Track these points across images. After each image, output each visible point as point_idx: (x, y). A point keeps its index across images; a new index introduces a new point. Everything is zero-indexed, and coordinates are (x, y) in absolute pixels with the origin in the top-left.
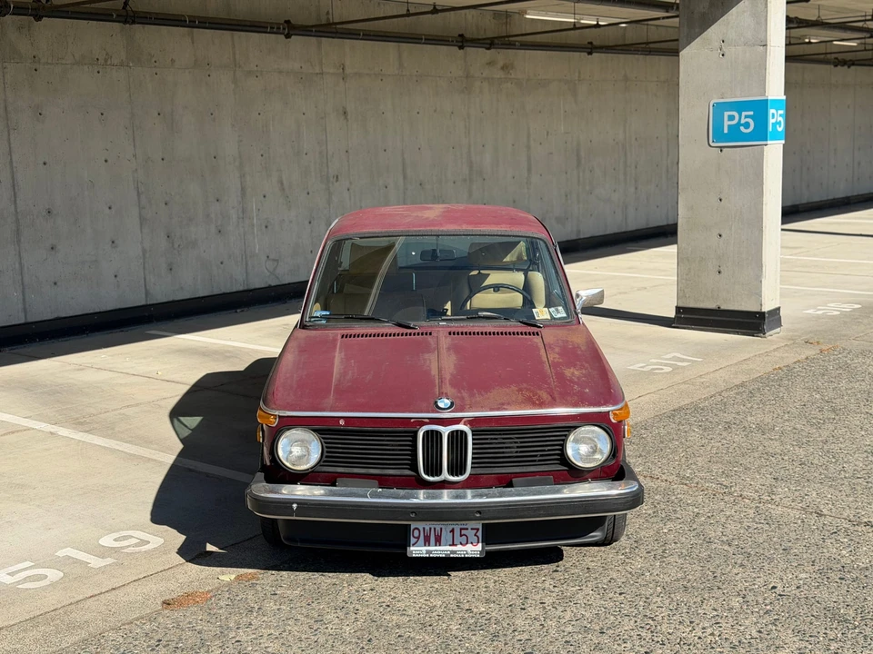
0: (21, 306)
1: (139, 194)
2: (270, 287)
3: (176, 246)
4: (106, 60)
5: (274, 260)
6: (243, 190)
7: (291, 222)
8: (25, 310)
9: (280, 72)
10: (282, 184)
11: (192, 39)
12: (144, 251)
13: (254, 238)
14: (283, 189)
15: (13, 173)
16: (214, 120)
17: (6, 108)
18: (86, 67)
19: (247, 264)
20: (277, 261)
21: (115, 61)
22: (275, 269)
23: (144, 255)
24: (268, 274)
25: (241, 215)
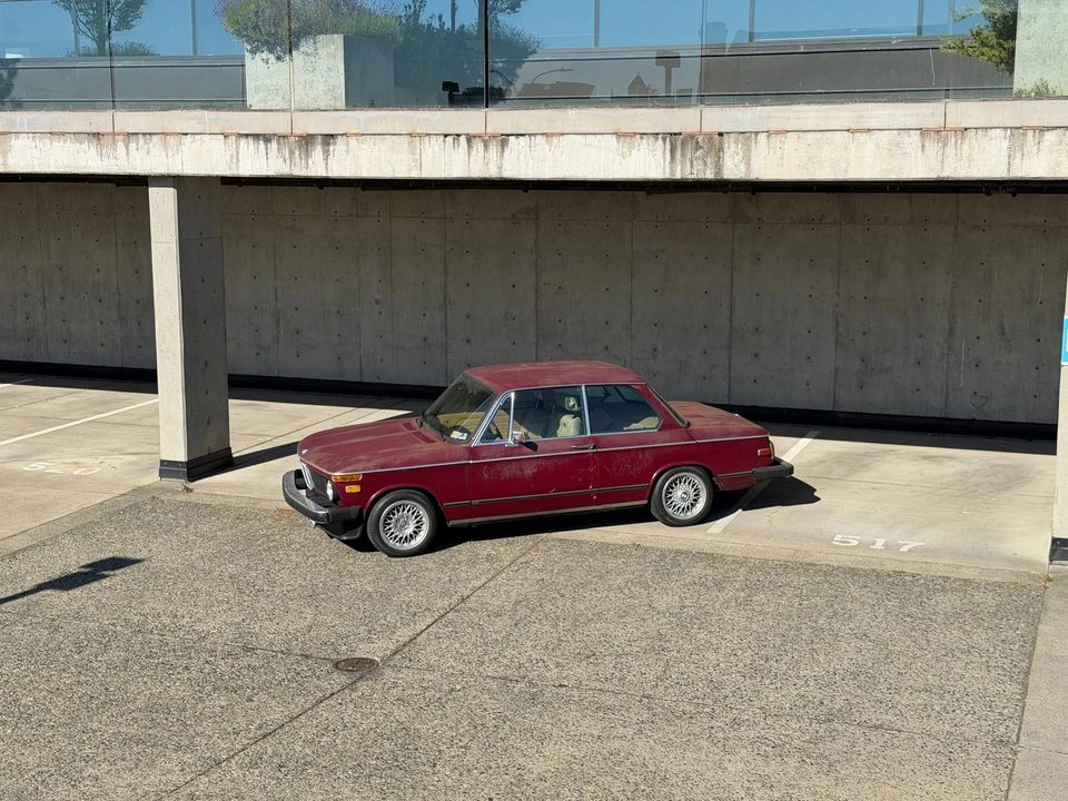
0: (726, 392)
1: (837, 324)
2: (974, 420)
3: (869, 369)
4: (820, 220)
5: (982, 397)
6: (952, 330)
7: (1009, 364)
8: (729, 395)
9: (1016, 226)
10: (1003, 328)
11: (910, 202)
12: (836, 370)
13: (960, 373)
14: (1004, 334)
15: (732, 300)
16: (926, 268)
17: (732, 256)
18: (802, 226)
19: (947, 396)
20: (987, 398)
21: (828, 221)
22: (982, 405)
23: (836, 371)
24: (973, 408)
25: (946, 352)
